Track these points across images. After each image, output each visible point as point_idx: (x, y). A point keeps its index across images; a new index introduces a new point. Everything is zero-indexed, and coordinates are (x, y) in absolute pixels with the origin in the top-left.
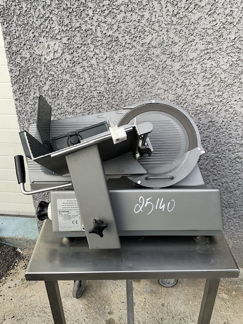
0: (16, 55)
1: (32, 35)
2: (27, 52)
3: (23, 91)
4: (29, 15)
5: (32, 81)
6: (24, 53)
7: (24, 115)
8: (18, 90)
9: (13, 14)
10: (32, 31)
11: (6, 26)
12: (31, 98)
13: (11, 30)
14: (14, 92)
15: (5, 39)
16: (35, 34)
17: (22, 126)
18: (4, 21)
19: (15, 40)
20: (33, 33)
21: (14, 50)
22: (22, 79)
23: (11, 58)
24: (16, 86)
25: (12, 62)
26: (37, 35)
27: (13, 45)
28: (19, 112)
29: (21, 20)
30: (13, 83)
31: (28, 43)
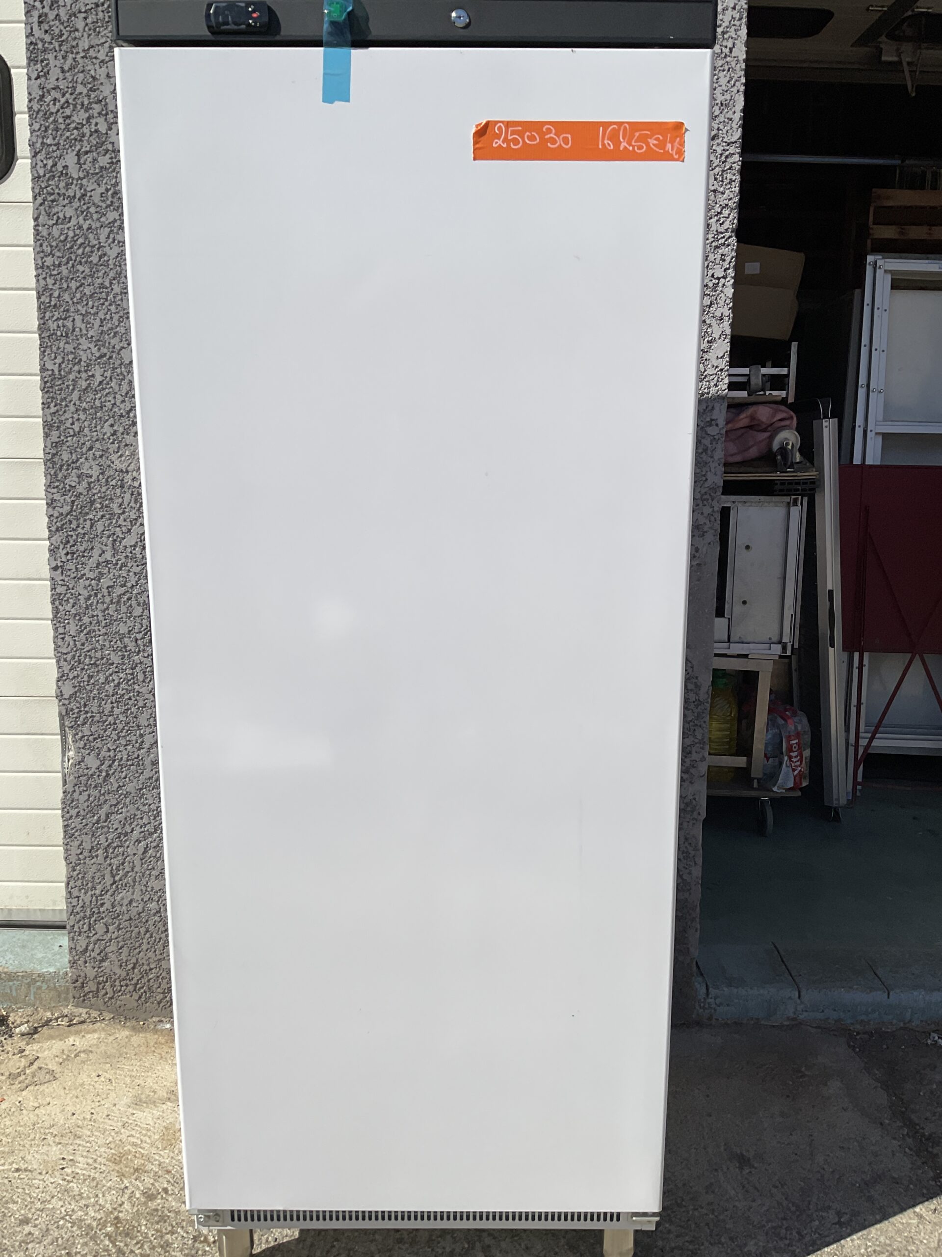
0: (68, 469)
1: (107, 430)
2: (93, 463)
3: (74, 549)
4: (107, 391)
5: (99, 526)
6: (87, 465)
7: (70, 605)
8: (62, 546)
9: (71, 388)
10: (111, 421)
11: (53, 409)
12: (92, 563)
13: (63, 418)
14: (53, 551)
15: (46, 436)
16: (115, 428)
17: (61, 630)
18: (49, 400)
19: (69, 439)
20: (112, 426)
21: (65, 459)
22: (75, 523)
23: (56, 475)
24: (57, 538)
25: (57, 484)
26: (121, 429)
27: (64, 448)
28: (57, 599)
29: (88, 400)
30: (53, 529)
31: (98, 445)
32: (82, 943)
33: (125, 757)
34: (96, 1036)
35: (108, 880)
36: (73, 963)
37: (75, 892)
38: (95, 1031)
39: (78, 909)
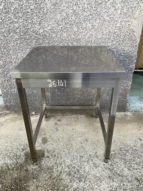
32: (6, 99)
33: (8, 61)
34: (11, 116)
35: (9, 87)
36: (4, 103)
37: (3, 90)
38: (10, 115)
39: (4, 93)
